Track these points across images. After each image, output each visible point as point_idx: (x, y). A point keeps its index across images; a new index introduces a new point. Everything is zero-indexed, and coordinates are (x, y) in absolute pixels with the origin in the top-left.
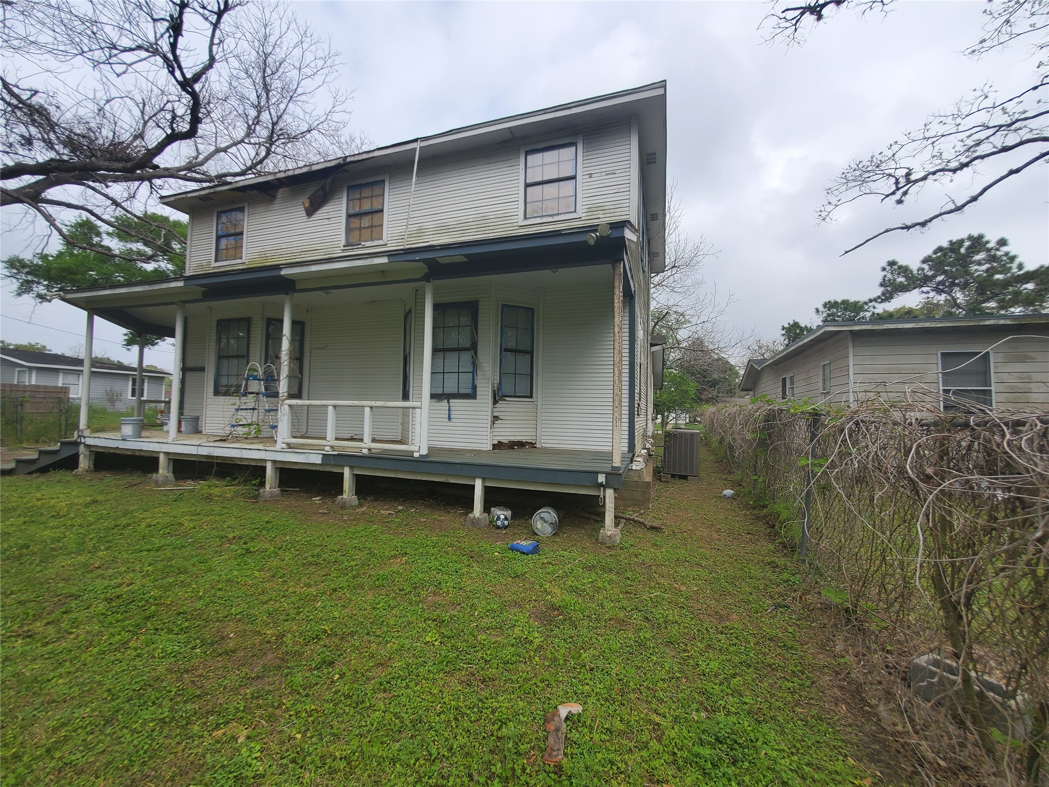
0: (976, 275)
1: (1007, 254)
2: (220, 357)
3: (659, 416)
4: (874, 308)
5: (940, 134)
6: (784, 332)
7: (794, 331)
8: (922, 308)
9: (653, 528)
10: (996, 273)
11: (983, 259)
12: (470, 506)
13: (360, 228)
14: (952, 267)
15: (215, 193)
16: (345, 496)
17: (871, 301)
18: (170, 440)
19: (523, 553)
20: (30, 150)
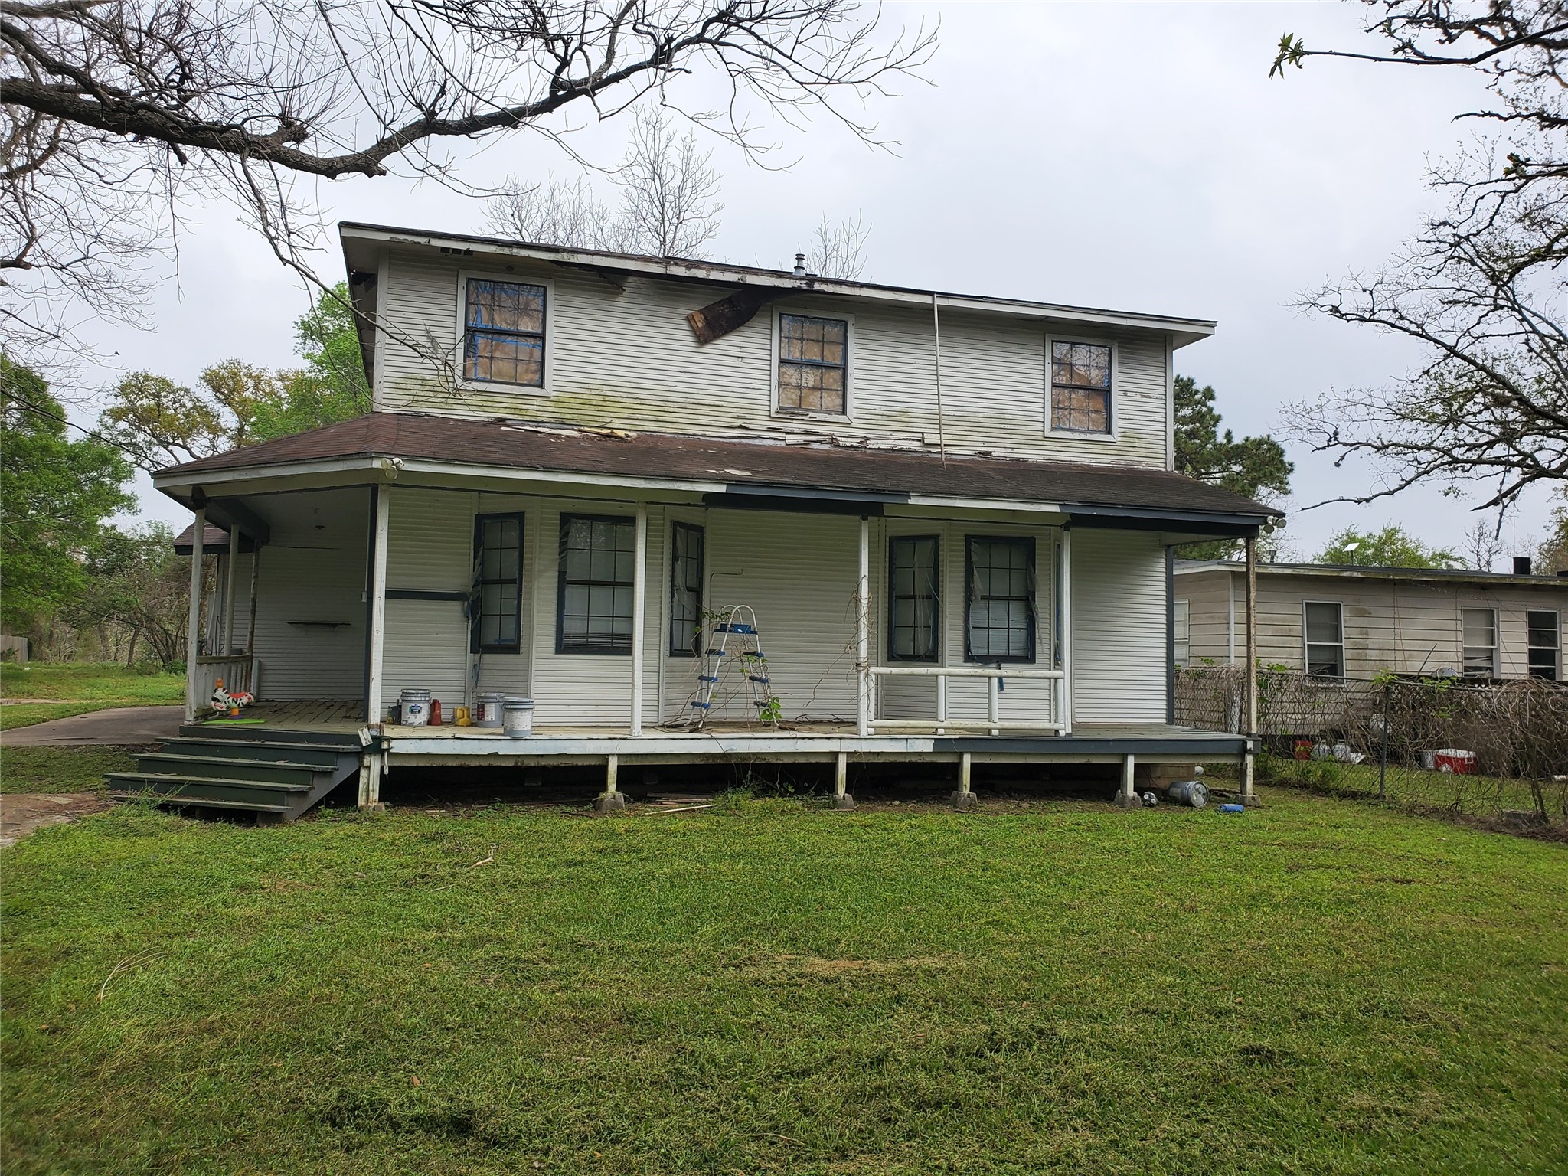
2: (563, 582)
13: (803, 387)
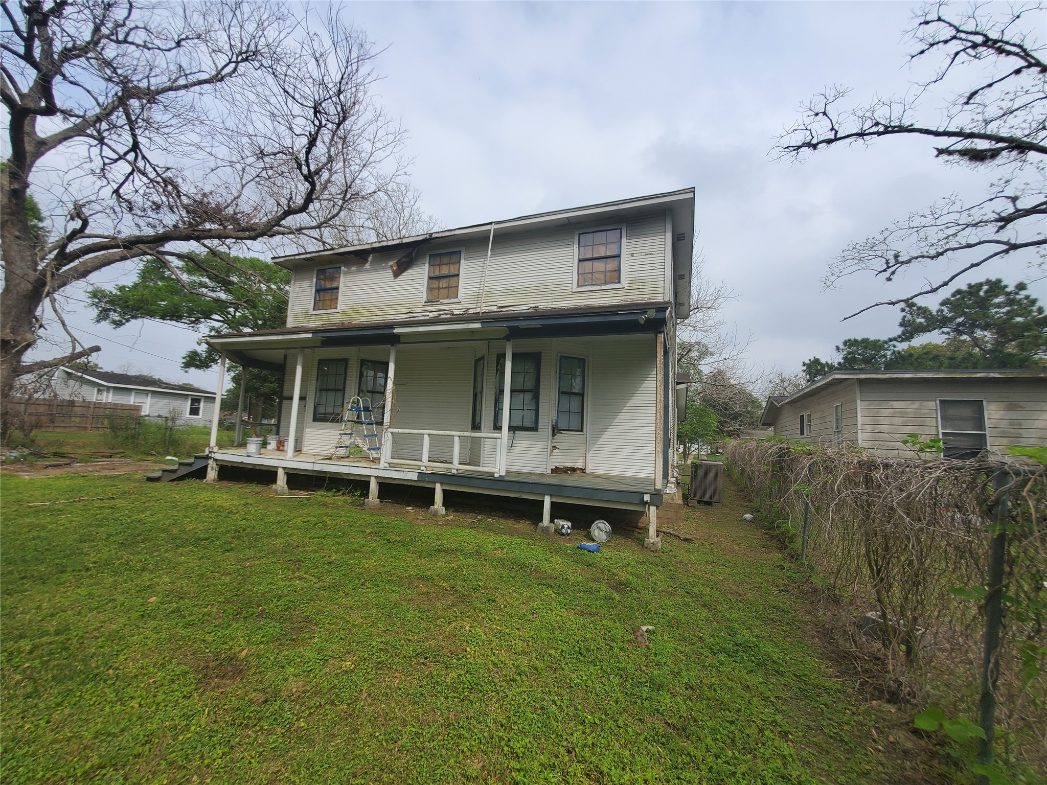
0: (996, 317)
1: (1027, 297)
2: (320, 390)
3: (682, 446)
4: (894, 346)
5: (922, 225)
6: (805, 368)
7: (814, 368)
8: (949, 345)
9: (686, 540)
10: (1017, 316)
11: (1002, 302)
12: (540, 518)
13: (439, 288)
14: (971, 309)
15: (319, 256)
16: (436, 506)
17: (891, 340)
18: (288, 458)
19: (589, 551)
20: (158, 213)
